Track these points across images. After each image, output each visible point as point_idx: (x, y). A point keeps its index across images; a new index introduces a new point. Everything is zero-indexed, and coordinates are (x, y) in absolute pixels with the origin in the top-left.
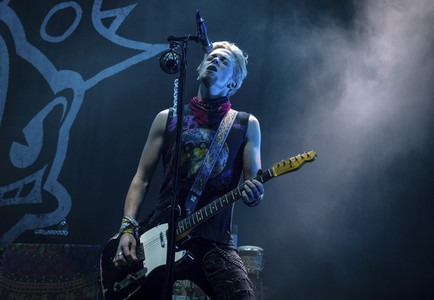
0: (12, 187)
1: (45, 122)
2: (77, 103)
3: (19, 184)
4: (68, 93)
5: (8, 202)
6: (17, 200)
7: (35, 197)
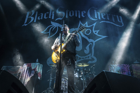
0: (86, 57)
1: (89, 47)
2: (94, 44)
3: (87, 56)
4: (92, 43)
5: (86, 59)
6: (87, 59)
7: (90, 58)
